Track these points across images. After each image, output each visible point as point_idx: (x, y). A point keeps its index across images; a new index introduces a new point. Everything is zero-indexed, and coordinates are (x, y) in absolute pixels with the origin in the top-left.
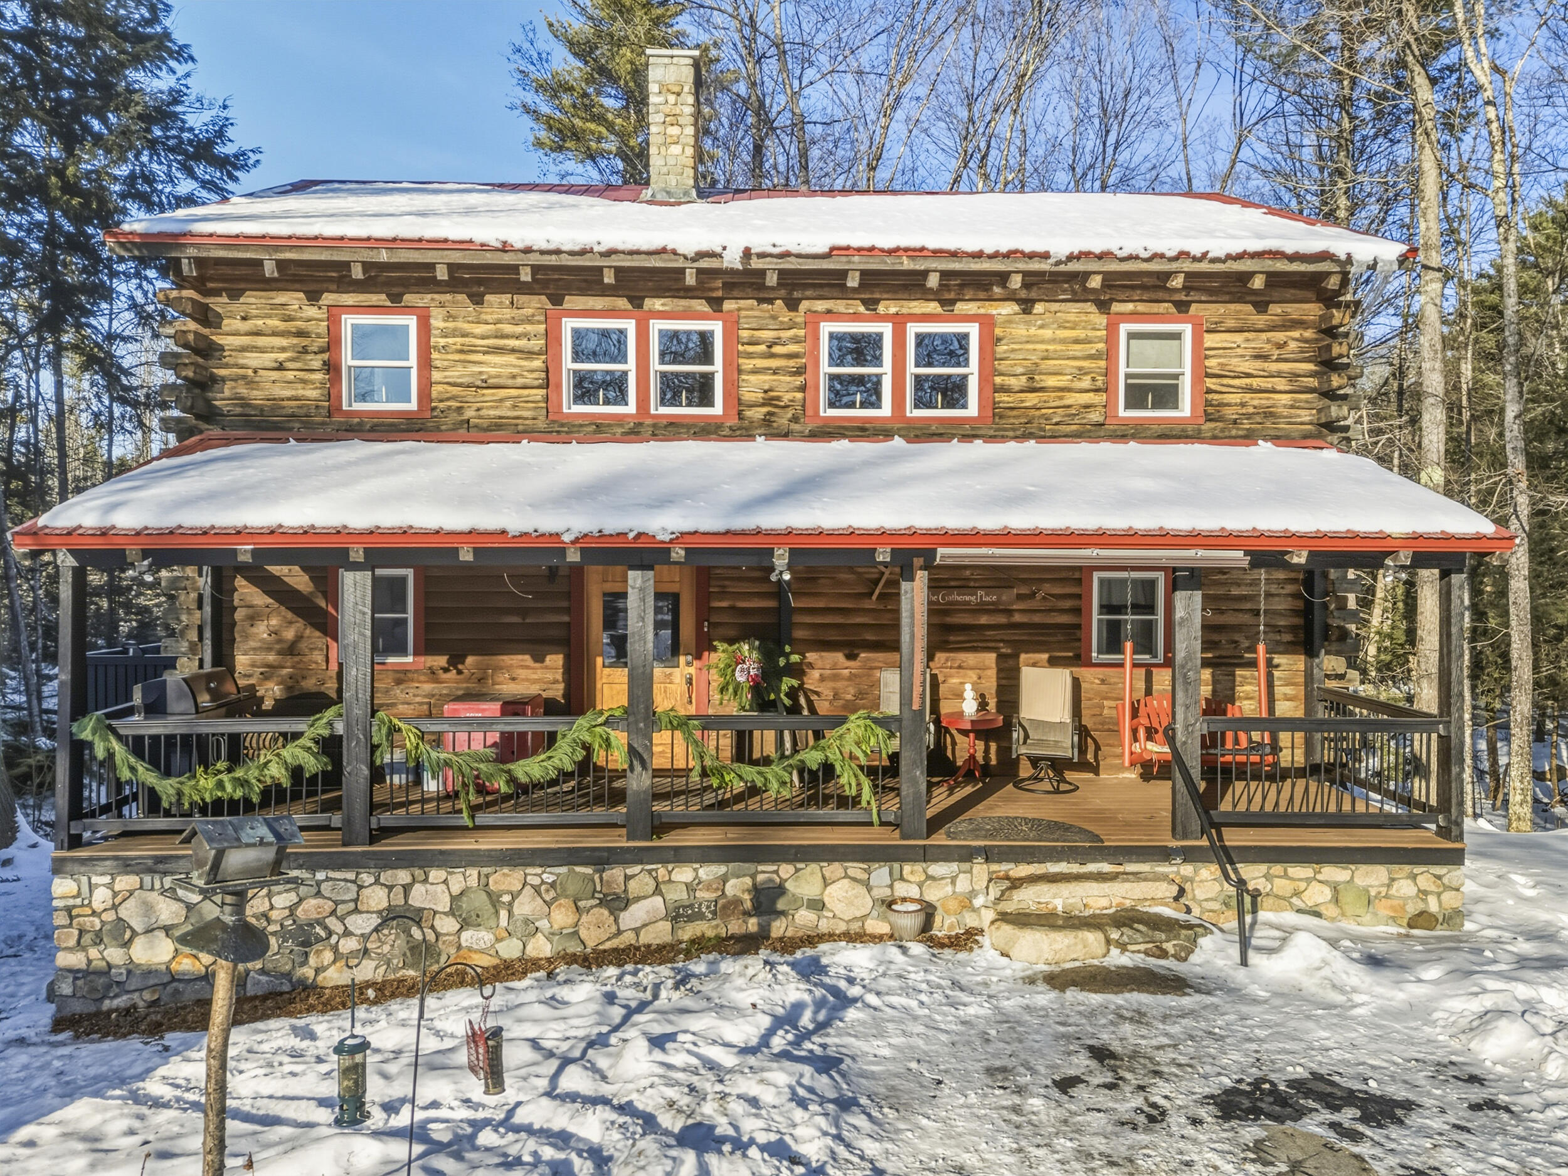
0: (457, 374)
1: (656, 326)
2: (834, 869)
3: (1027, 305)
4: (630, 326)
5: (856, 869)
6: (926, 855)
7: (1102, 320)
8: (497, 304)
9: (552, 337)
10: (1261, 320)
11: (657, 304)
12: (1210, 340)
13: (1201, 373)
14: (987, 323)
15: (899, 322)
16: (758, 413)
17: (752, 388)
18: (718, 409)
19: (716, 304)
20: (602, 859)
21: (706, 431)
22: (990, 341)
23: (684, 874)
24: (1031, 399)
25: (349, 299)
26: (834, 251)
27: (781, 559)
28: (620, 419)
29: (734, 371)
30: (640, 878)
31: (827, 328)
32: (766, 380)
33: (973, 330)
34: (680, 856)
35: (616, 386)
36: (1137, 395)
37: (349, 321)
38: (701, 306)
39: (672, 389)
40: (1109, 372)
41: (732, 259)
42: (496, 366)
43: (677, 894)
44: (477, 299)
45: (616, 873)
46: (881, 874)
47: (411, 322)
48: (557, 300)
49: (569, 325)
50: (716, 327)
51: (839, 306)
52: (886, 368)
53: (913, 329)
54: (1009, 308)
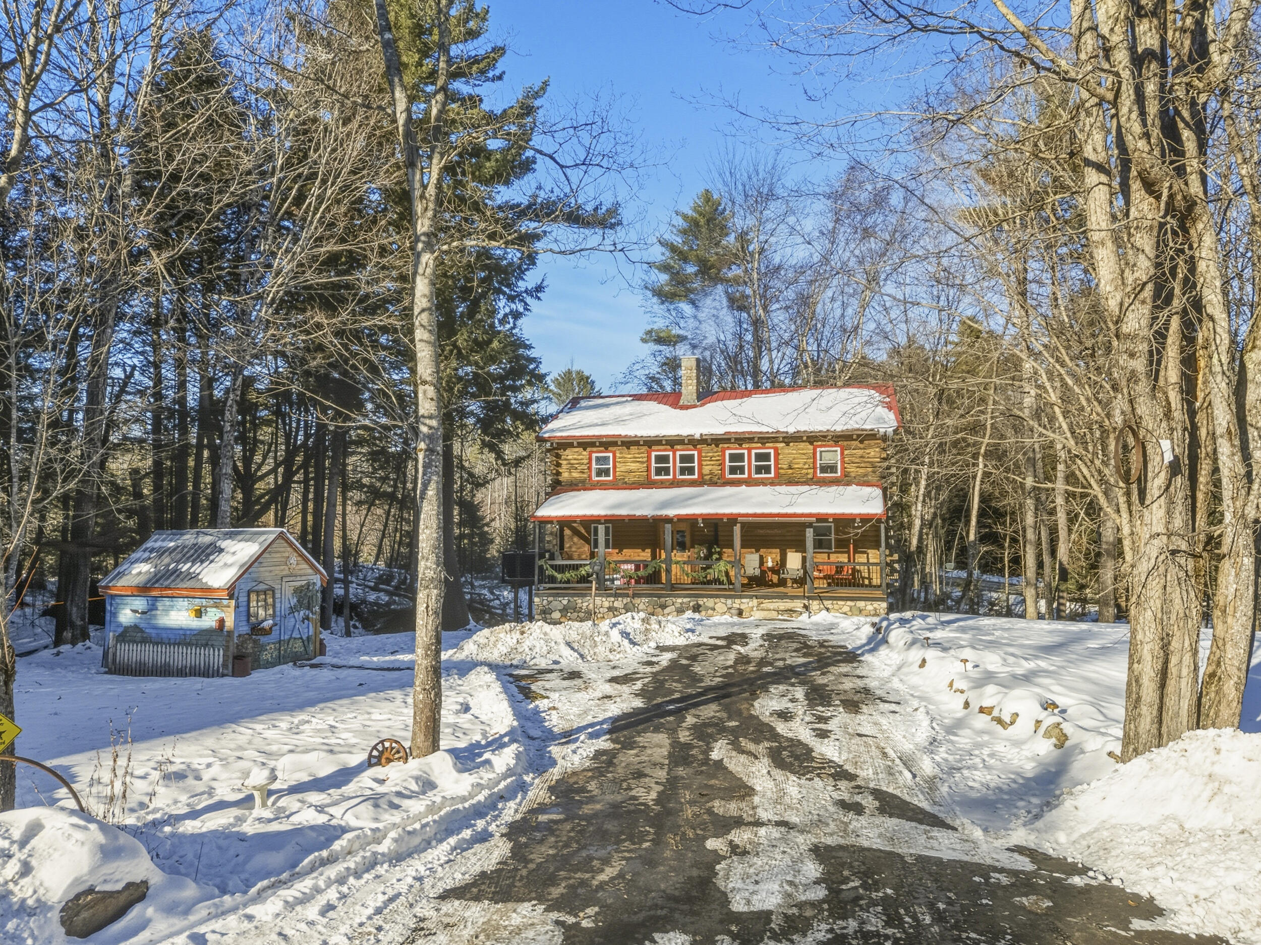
0: (623, 469)
1: (678, 453)
2: (717, 600)
3: (787, 444)
4: (671, 453)
5: (723, 600)
6: (741, 597)
7: (811, 447)
8: (634, 449)
9: (649, 457)
10: (861, 446)
11: (678, 447)
12: (846, 452)
13: (843, 462)
14: (776, 449)
15: (749, 450)
16: (707, 478)
17: (706, 470)
18: (696, 476)
19: (695, 446)
20: (659, 596)
21: (692, 484)
22: (777, 454)
23: (679, 600)
24: (790, 471)
25: (595, 449)
26: (726, 433)
27: (700, 521)
28: (668, 480)
29: (700, 465)
30: (669, 600)
31: (728, 452)
32: (710, 467)
33: (772, 451)
34: (679, 596)
35: (667, 471)
36: (824, 469)
37: (594, 455)
38: (691, 447)
39: (683, 471)
40: (814, 462)
41: (697, 436)
42: (633, 466)
43: (678, 605)
44: (628, 448)
45: (663, 600)
46: (729, 601)
47: (611, 455)
48: (650, 447)
49: (654, 454)
50: (696, 453)
51: (731, 446)
52: (746, 463)
53: (753, 452)
54: (783, 445)
